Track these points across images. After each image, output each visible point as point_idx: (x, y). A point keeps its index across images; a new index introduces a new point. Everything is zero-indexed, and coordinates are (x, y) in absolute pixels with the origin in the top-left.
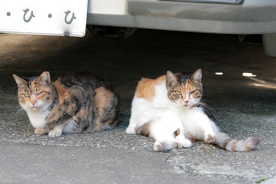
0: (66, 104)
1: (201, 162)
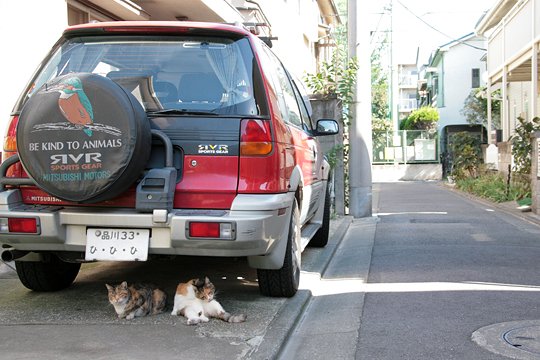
1: (214, 330)
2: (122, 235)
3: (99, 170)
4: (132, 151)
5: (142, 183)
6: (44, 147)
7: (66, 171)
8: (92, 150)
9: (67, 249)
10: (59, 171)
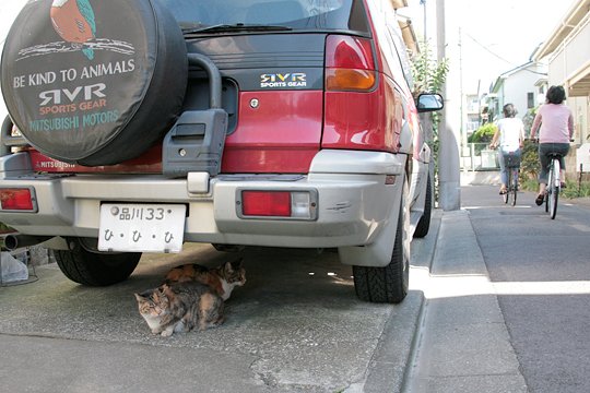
0: (176, 308)
1: (282, 366)
2: (147, 214)
3: (102, 110)
4: (150, 78)
5: (173, 132)
6: (31, 80)
7: (59, 115)
8: (94, 80)
9: (79, 234)
10: (50, 116)
